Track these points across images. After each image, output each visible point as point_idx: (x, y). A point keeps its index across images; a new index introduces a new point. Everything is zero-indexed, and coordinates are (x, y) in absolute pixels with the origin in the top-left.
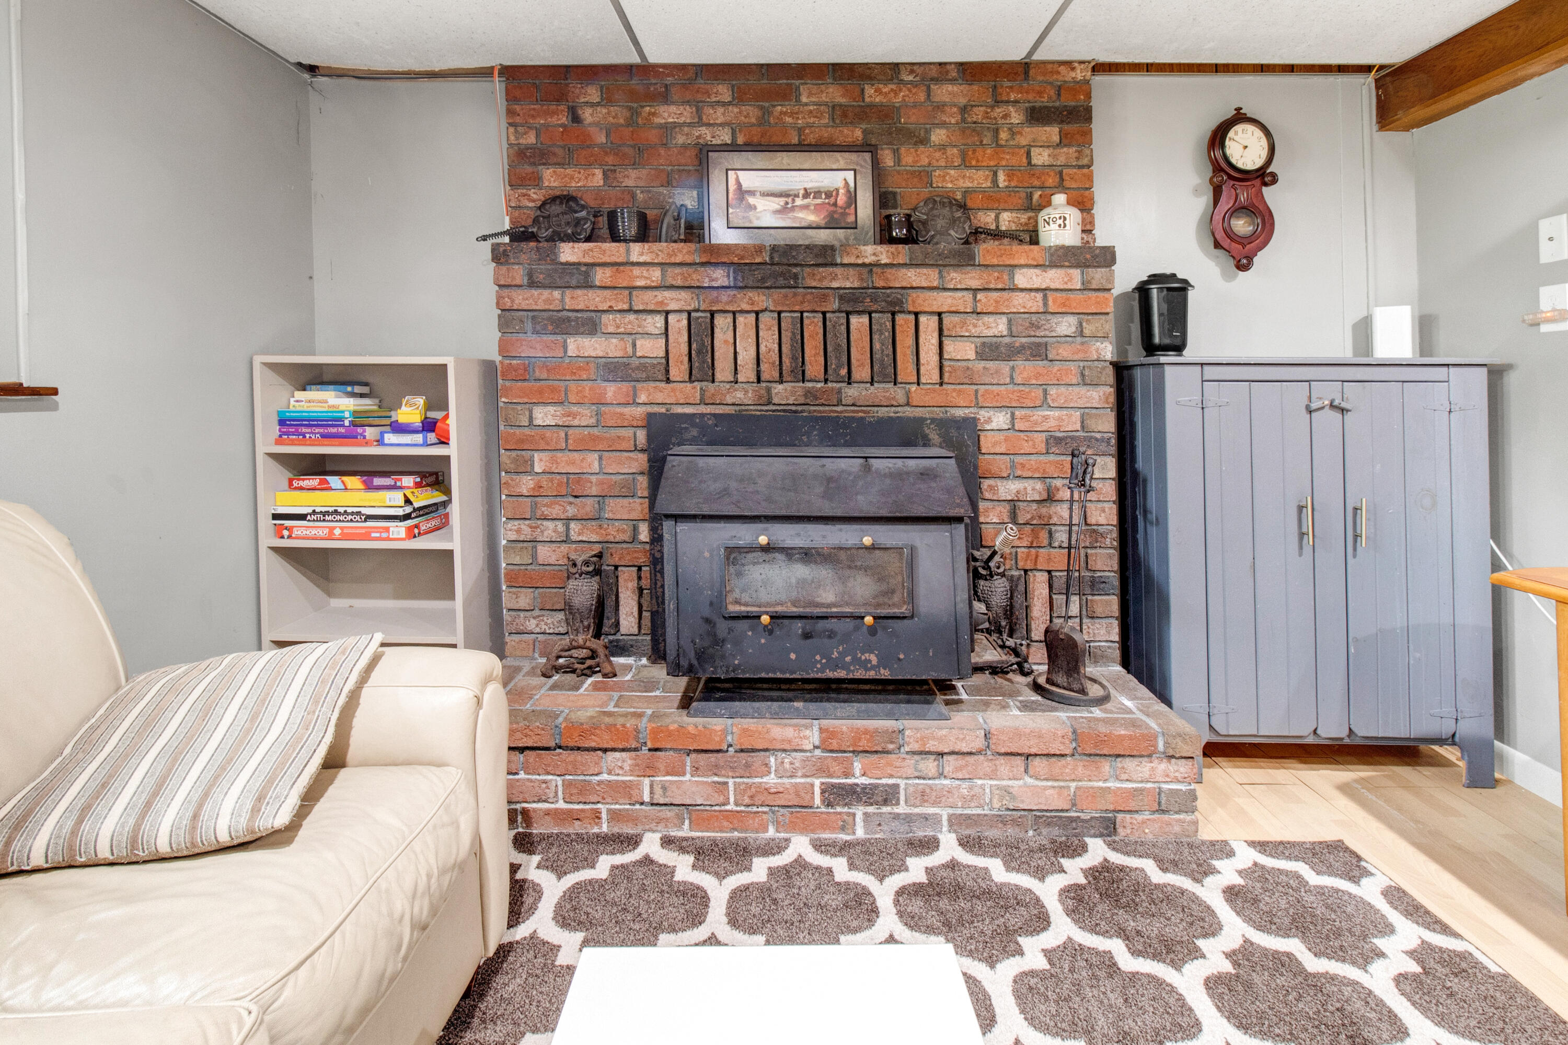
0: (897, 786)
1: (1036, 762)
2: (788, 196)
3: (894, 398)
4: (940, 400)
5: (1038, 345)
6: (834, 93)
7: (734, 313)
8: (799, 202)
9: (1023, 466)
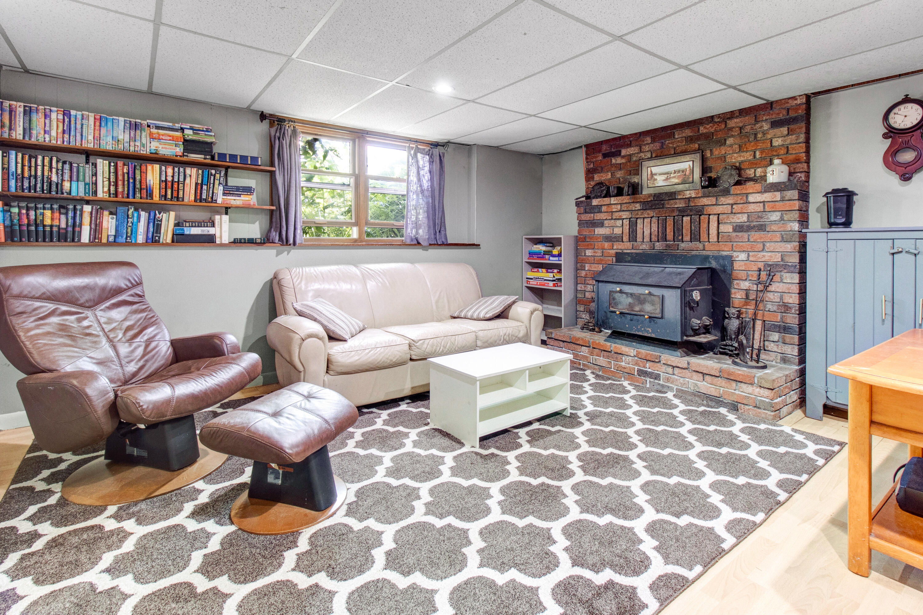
0: (660, 374)
1: (707, 377)
2: (668, 174)
3: (698, 248)
4: (717, 248)
5: (762, 225)
6: (688, 132)
7: (643, 218)
8: (672, 175)
9: (752, 275)
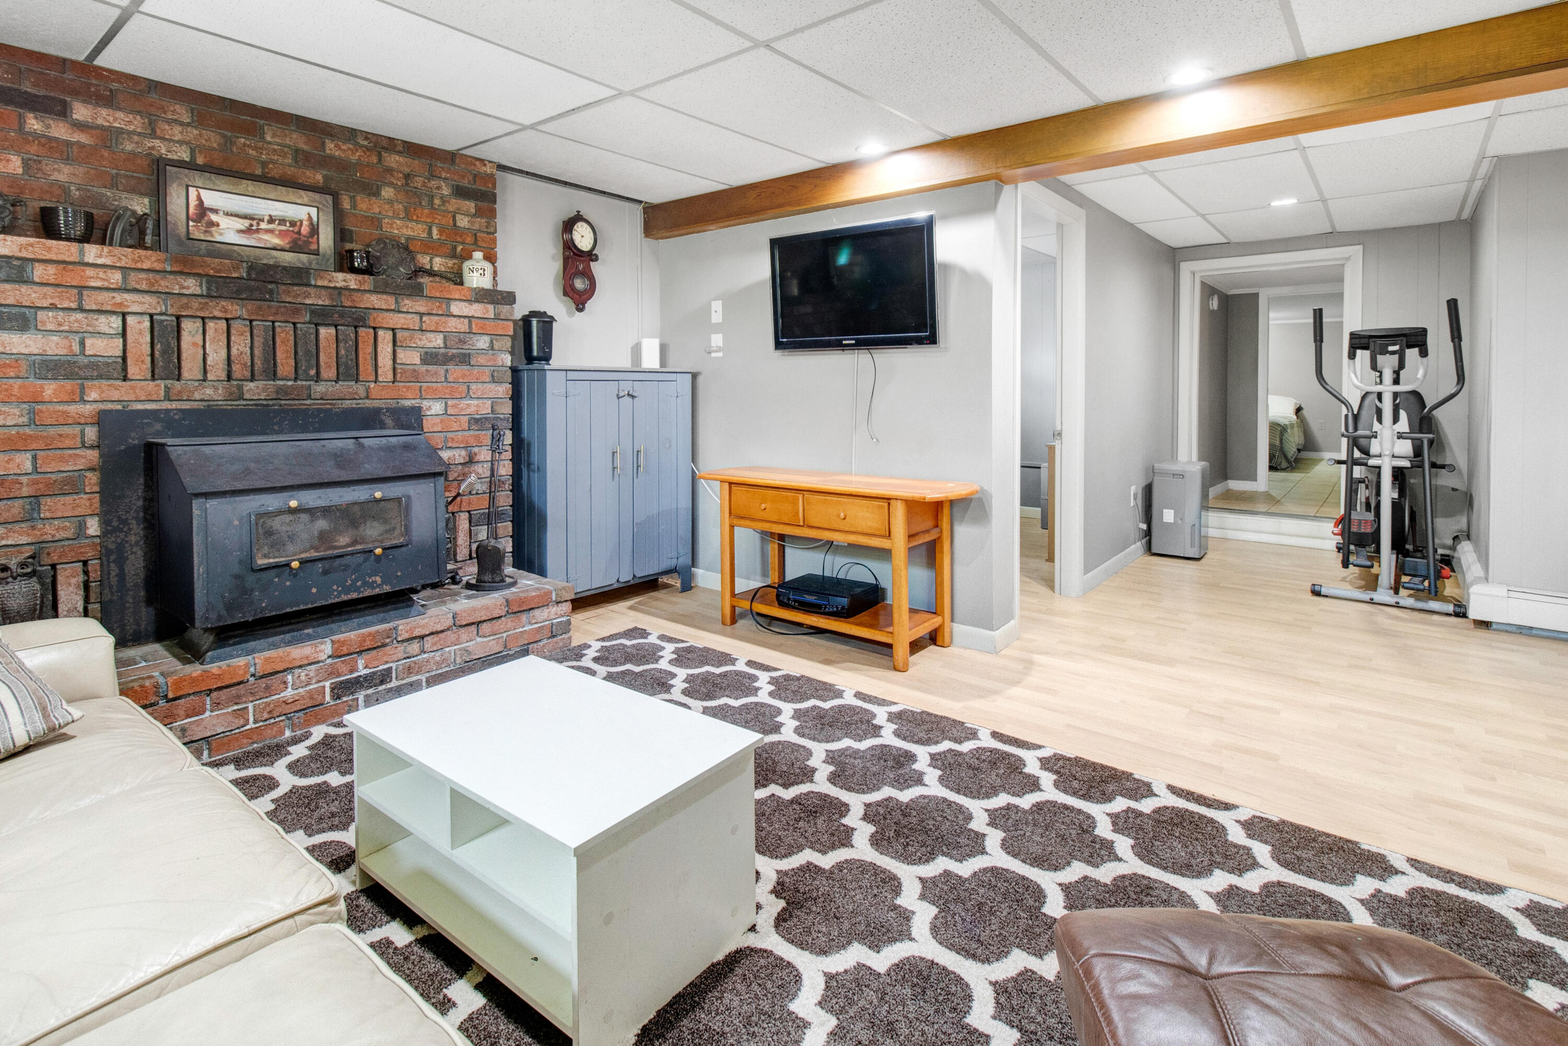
0: (391, 668)
1: (485, 627)
2: (252, 219)
3: (356, 393)
4: (394, 395)
5: (464, 355)
6: (297, 140)
7: (203, 318)
8: (263, 226)
9: (453, 439)
